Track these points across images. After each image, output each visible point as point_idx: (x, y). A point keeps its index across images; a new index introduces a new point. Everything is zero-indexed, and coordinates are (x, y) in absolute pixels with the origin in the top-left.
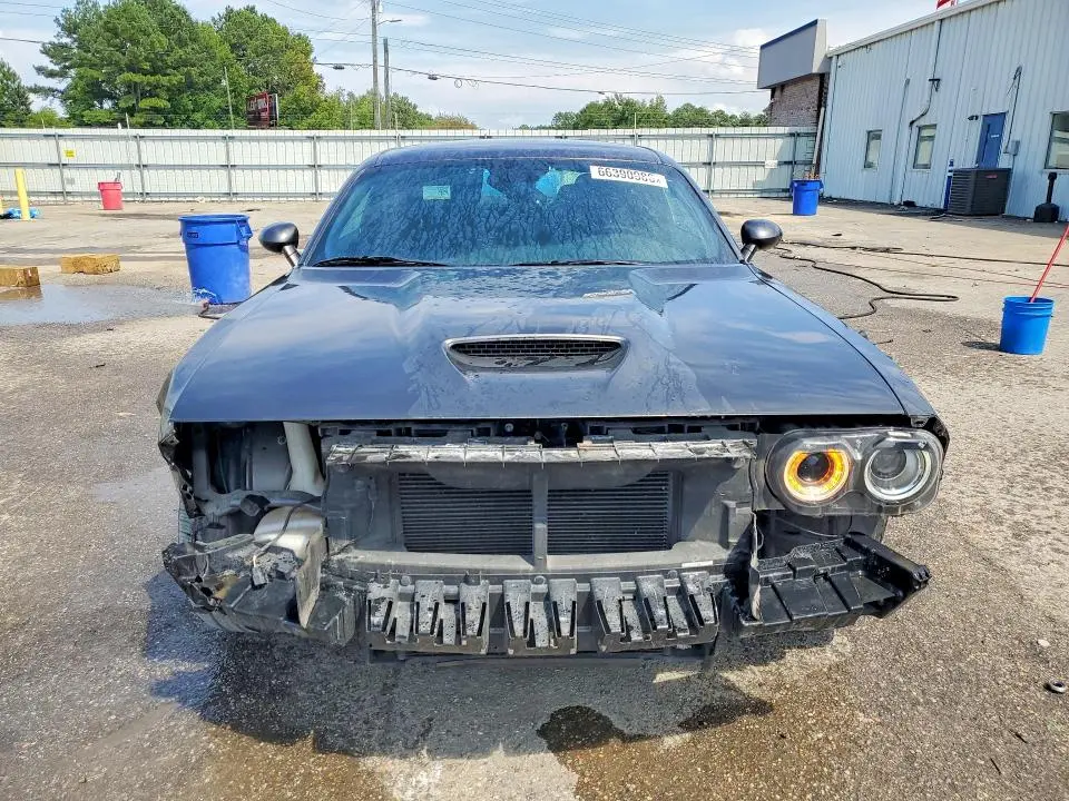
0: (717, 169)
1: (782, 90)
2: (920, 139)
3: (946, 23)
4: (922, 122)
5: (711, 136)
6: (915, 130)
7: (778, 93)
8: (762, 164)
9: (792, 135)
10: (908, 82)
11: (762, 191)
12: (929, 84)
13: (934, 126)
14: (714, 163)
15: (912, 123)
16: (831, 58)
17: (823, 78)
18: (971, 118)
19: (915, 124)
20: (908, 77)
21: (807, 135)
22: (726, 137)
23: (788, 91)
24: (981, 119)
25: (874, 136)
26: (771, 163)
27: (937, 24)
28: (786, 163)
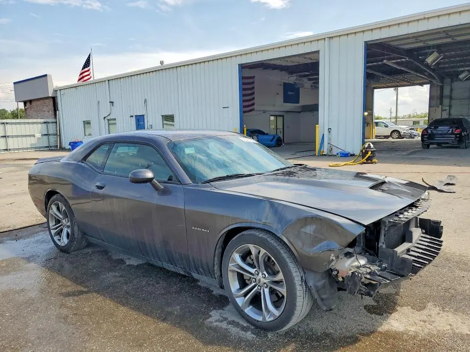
0: (10, 139)
1: (31, 103)
2: (109, 124)
3: (111, 82)
4: (109, 118)
5: (4, 123)
6: (106, 121)
7: (28, 104)
8: (34, 136)
9: (45, 123)
10: (99, 102)
11: (36, 148)
12: (109, 103)
13: (115, 119)
14: (8, 136)
15: (105, 118)
16: (56, 91)
17: (54, 99)
18: (131, 116)
19: (107, 118)
20: (98, 100)
21: (53, 122)
22: (12, 124)
23: (34, 103)
24: (134, 117)
25: (87, 123)
26: (38, 135)
27: (107, 82)
28: (45, 135)
